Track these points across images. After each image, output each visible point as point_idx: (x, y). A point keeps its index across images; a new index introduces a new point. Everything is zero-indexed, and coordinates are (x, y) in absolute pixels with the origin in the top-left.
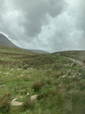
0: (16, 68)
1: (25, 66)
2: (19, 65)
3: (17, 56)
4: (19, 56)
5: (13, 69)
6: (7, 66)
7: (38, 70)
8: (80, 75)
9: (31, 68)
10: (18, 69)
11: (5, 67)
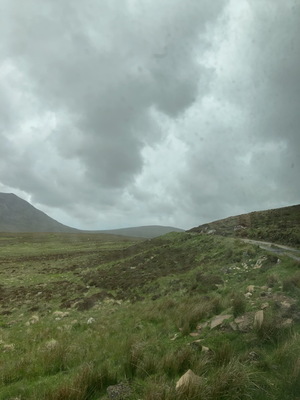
0: (50, 308)
1: (85, 294)
2: (65, 295)
3: (66, 263)
4: (74, 261)
5: (36, 317)
6: (20, 306)
7: (133, 302)
8: (288, 305)
9: (108, 301)
10: (57, 312)
11: (8, 313)
